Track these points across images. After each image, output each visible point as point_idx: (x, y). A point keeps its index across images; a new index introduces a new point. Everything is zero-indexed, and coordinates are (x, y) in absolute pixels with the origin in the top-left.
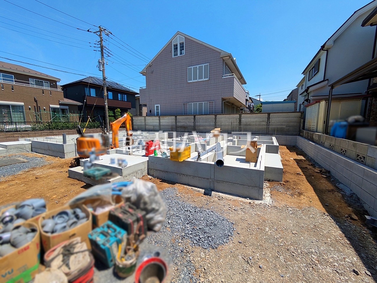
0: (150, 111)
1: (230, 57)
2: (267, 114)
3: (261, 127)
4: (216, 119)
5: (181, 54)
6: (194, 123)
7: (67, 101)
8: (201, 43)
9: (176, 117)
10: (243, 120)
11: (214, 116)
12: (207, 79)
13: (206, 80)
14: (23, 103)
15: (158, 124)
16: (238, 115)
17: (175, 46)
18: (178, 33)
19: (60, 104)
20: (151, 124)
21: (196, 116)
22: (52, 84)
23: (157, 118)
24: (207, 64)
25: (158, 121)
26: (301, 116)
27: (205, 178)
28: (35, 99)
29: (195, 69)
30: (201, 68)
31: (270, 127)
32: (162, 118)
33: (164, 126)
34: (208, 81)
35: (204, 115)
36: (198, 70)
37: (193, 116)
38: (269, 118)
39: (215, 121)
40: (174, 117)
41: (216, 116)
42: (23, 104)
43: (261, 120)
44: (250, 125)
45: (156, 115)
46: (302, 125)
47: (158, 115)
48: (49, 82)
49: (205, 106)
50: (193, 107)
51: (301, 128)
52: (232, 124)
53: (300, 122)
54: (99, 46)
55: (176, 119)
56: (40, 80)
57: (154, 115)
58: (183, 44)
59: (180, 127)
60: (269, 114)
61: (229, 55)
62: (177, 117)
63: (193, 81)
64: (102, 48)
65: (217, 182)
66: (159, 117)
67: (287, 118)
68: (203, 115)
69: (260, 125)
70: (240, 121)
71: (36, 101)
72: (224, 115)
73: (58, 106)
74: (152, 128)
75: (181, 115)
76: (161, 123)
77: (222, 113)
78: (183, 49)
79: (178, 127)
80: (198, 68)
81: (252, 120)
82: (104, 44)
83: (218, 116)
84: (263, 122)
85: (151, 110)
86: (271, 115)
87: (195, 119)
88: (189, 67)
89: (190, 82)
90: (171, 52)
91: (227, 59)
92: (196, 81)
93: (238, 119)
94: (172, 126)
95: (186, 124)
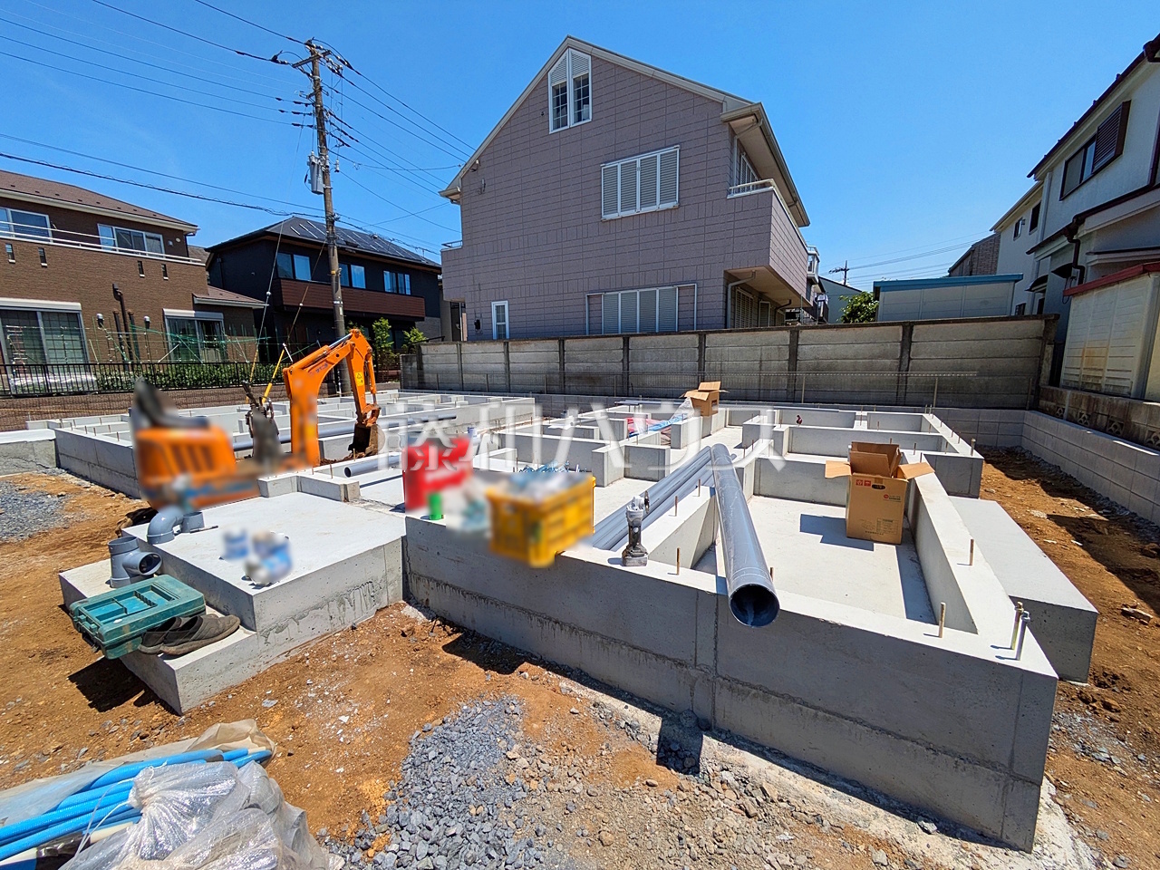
0: (478, 324)
1: (758, 115)
2: (900, 328)
3: (874, 376)
4: (702, 347)
5: (580, 120)
6: (626, 362)
7: (221, 297)
8: (649, 72)
9: (562, 342)
10: (804, 350)
11: (696, 338)
12: (670, 205)
13: (668, 210)
14: (79, 304)
15: (501, 367)
16: (786, 335)
17: (556, 90)
18: (569, 44)
19: (197, 307)
20: (480, 367)
21: (632, 339)
22: (171, 243)
23: (500, 347)
24: (671, 150)
25: (502, 357)
26: (1046, 332)
27: (664, 657)
28: (115, 290)
29: (629, 171)
30: (648, 166)
31: (913, 375)
32: (514, 347)
33: (521, 373)
34: (673, 212)
35: (661, 334)
36: (638, 173)
37: (621, 339)
38: (907, 342)
39: (700, 355)
40: (554, 344)
41: (702, 337)
42: (76, 306)
43: (877, 351)
44: (830, 368)
45: (495, 337)
46: (1047, 368)
47: (501, 337)
48: (161, 237)
49: (663, 300)
50: (620, 305)
51: (1044, 380)
52: (763, 368)
53: (1041, 357)
54: (311, 109)
55: (562, 351)
56: (132, 229)
57: (489, 339)
58: (586, 81)
59: (575, 378)
60: (908, 328)
61: (754, 109)
62: (568, 343)
63: (621, 214)
64: (320, 114)
65: (730, 688)
66: (505, 343)
67: (983, 343)
68: (656, 334)
69: (869, 369)
70: (794, 353)
71: (119, 297)
72: (735, 334)
73: (191, 313)
74: (481, 380)
75: (581, 335)
76: (511, 365)
77: (725, 326)
78: (586, 102)
79: (570, 378)
80: (638, 165)
81: (842, 350)
82: (325, 101)
83: (709, 337)
84: (884, 356)
85: (478, 321)
86: (914, 331)
87: (628, 349)
88: (609, 165)
89: (609, 217)
90: (544, 114)
91: (745, 125)
92: (632, 212)
93: (786, 349)
94: (549, 373)
95: (595, 369)
